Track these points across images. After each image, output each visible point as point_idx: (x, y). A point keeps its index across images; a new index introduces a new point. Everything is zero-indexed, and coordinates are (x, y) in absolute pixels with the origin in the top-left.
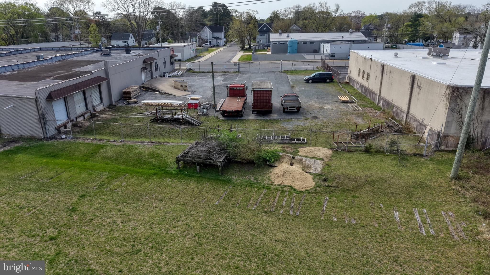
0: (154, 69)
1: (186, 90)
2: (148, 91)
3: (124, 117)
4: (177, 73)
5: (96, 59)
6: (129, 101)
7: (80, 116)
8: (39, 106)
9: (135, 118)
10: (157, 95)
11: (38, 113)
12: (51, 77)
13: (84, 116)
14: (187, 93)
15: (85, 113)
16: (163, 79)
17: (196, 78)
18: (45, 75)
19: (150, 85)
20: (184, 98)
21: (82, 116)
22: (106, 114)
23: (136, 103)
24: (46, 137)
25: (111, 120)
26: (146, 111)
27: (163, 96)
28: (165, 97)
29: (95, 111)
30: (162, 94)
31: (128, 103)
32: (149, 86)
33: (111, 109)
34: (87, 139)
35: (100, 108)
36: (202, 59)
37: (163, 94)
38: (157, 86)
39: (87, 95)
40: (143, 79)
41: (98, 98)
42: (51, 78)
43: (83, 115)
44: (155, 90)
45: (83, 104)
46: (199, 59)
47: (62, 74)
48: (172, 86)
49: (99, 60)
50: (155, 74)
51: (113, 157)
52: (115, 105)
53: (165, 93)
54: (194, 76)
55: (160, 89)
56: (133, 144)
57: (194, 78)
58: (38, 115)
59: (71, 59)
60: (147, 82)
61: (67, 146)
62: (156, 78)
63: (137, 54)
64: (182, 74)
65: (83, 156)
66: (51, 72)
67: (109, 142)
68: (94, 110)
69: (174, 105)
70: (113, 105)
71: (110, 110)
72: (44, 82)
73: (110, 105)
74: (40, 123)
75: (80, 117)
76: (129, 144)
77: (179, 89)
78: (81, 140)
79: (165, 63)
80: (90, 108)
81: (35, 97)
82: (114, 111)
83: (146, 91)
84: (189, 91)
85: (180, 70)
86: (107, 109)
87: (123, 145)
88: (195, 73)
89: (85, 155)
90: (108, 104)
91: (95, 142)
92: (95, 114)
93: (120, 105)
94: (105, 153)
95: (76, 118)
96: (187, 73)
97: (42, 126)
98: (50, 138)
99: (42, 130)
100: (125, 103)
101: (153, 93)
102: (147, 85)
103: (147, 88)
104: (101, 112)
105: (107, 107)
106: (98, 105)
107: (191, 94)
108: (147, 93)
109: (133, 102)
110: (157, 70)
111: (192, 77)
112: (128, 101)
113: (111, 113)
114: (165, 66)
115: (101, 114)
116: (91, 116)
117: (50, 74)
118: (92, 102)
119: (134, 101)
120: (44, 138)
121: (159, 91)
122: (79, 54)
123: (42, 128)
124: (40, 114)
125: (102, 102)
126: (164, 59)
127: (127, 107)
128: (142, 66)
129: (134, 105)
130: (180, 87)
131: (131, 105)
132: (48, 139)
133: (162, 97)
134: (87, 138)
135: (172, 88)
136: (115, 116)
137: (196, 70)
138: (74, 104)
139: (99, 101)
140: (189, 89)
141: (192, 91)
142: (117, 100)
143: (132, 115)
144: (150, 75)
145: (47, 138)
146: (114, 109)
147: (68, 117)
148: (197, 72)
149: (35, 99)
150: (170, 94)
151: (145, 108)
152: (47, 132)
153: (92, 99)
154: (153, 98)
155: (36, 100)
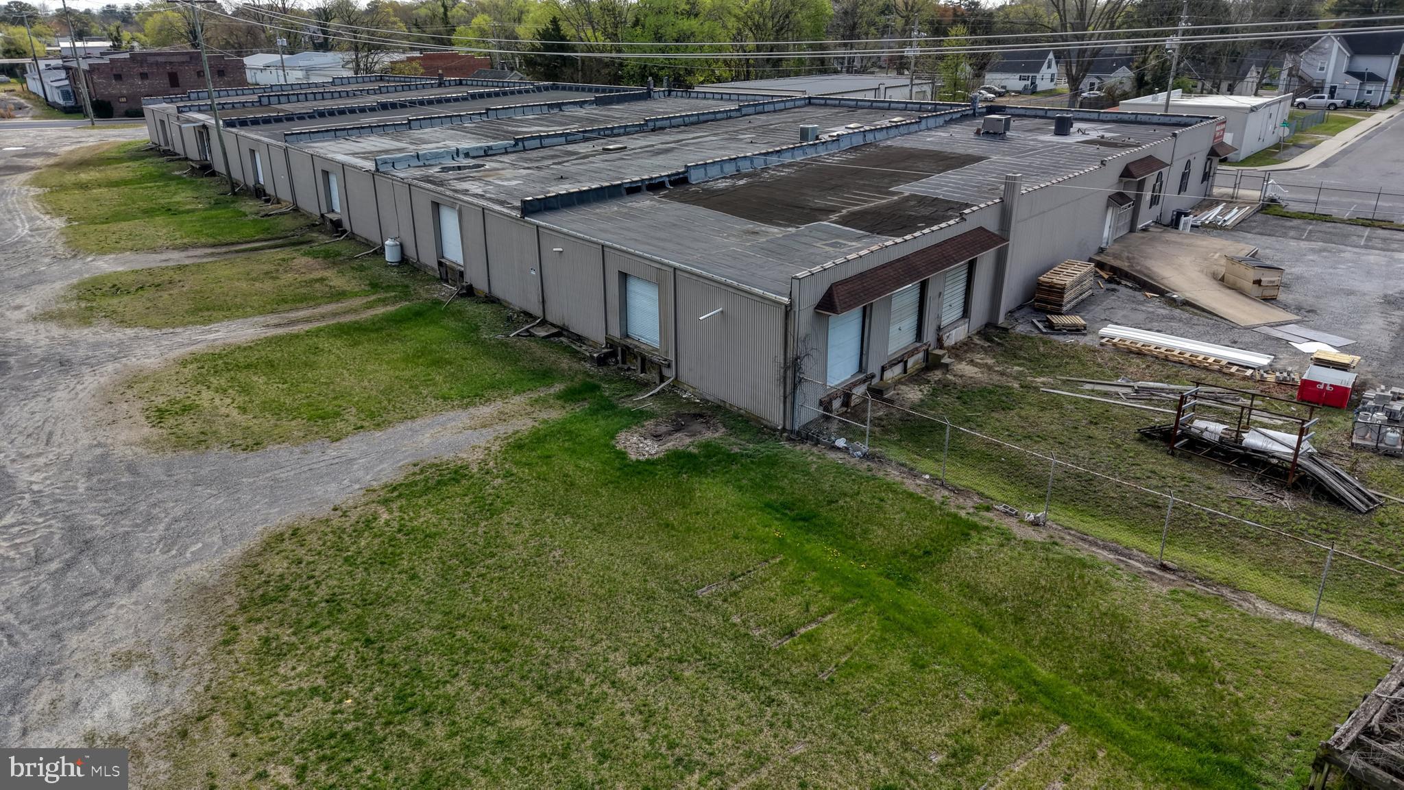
0: (1147, 195)
1: (1269, 300)
2: (1119, 283)
3: (1036, 389)
4: (1222, 214)
5: (960, 150)
6: (1056, 319)
7: (892, 364)
8: (790, 329)
9: (1076, 402)
10: (1155, 306)
11: (782, 352)
12: (832, 210)
13: (906, 363)
14: (1277, 315)
15: (912, 353)
16: (1171, 236)
17: (1304, 245)
18: (820, 202)
19: (1128, 258)
20: (1269, 337)
21: (899, 362)
22: (972, 362)
23: (1076, 330)
24: (788, 427)
25: (990, 392)
26: (1117, 377)
27: (1177, 312)
28: (1187, 323)
29: (941, 346)
30: (1173, 303)
31: (1050, 326)
32: (1123, 265)
33: (992, 341)
34: (913, 473)
35: (957, 335)
36: (1310, 159)
37: (1177, 307)
38: (1155, 269)
39: (931, 292)
40: (1106, 234)
41: (958, 301)
42: (834, 217)
43: (902, 360)
44: (1145, 285)
45: (910, 323)
46: (1292, 156)
47: (866, 206)
48: (1214, 276)
49: (970, 151)
50: (1146, 217)
51: (1004, 600)
52: (1006, 330)
53: (1186, 304)
54: (1292, 233)
55: (1165, 282)
56: (1085, 552)
57: (1293, 243)
58: (782, 357)
59: (889, 143)
60: (1117, 246)
61: (846, 487)
62: (1145, 230)
63: (1094, 135)
64: (1243, 220)
65: (895, 556)
66: (834, 189)
67: (988, 509)
68: (940, 341)
69: (1234, 369)
70: (997, 328)
71: (988, 344)
72: (814, 234)
73: (987, 325)
74: (782, 385)
75: (895, 364)
76: (1070, 547)
77: (1241, 292)
78: (894, 475)
79: (1185, 176)
80: (929, 336)
81: (786, 300)
82: (999, 350)
83: (1110, 281)
84: (1285, 307)
85: (1231, 201)
86: (976, 340)
87: (1044, 547)
88: (1295, 222)
89: (904, 553)
90: (984, 323)
91: (939, 495)
92: (940, 357)
93: (1021, 329)
94: (976, 568)
95: (883, 369)
96: (1259, 217)
97: (785, 392)
98: (798, 433)
99: (782, 405)
100: (1040, 325)
101: (1139, 295)
102: (1116, 257)
103: (1114, 270)
104: (960, 350)
105: (979, 333)
106: (954, 324)
107: (1297, 322)
108: (1114, 290)
109: (1068, 326)
110: (1154, 201)
111: (1285, 235)
112: (1048, 320)
113: (990, 361)
114: (1183, 187)
115: (959, 358)
116: (927, 361)
117: (831, 201)
118: (939, 317)
119: (1075, 325)
120: (784, 429)
121: (1162, 293)
122: (911, 126)
123: (785, 398)
124: (790, 355)
125: (966, 313)
126: (1189, 162)
127: (1045, 343)
128: (1114, 190)
129: (1070, 339)
130: (1248, 285)
131: (1061, 338)
132: (793, 436)
133: (1172, 318)
134: (912, 469)
135: (1215, 285)
136: (1002, 374)
137: (1294, 207)
138: (889, 320)
139: (957, 312)
140: (1282, 296)
141: (1299, 309)
142: (1012, 307)
143: (1064, 382)
144: (1128, 219)
145: (792, 432)
146: (998, 344)
147: (861, 368)
148: (1301, 216)
149: (786, 306)
150: (1204, 310)
151: (1111, 359)
152: (796, 414)
153: (940, 306)
154: (1140, 317)
155: (788, 311)
